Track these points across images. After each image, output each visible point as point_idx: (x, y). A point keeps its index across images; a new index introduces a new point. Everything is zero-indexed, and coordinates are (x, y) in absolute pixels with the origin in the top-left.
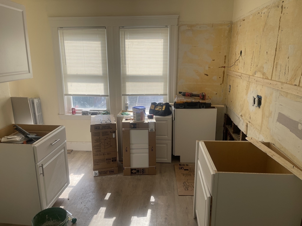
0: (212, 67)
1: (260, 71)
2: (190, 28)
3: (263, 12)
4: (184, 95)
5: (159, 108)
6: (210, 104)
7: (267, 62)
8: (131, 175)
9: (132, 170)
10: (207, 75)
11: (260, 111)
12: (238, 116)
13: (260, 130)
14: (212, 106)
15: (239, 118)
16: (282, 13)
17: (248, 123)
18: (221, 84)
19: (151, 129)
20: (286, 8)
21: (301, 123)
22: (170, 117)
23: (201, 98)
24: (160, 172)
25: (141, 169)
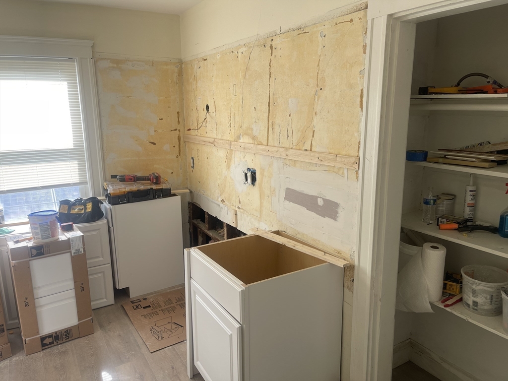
0: (160, 131)
1: (246, 134)
2: (115, 66)
3: (240, 51)
4: (123, 179)
5: (79, 209)
6: (170, 190)
7: (257, 121)
8: (43, 350)
9: (43, 339)
10: (154, 144)
11: (255, 190)
12: (217, 202)
13: (259, 216)
14: (173, 192)
15: (219, 205)
16: (271, 56)
17: (237, 209)
18: (177, 157)
19: (77, 250)
20: (278, 49)
21: (321, 197)
22: (103, 222)
23: (153, 181)
24: (101, 326)
25: (63, 332)
